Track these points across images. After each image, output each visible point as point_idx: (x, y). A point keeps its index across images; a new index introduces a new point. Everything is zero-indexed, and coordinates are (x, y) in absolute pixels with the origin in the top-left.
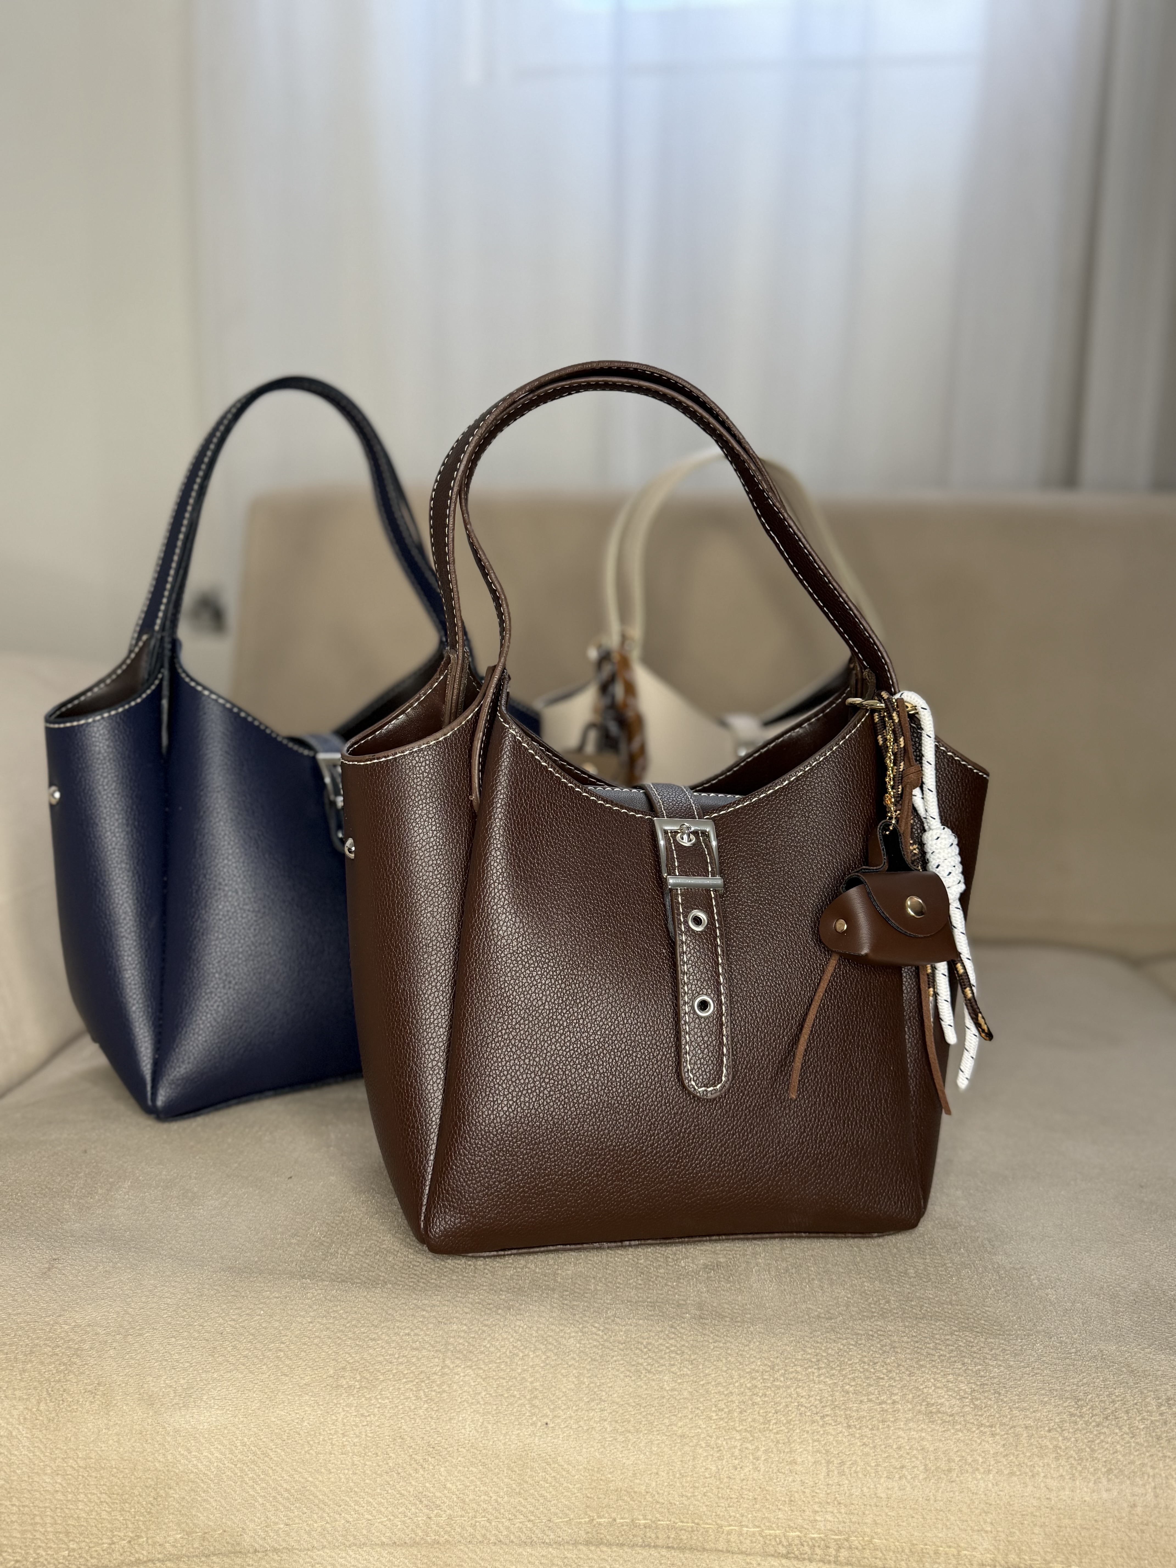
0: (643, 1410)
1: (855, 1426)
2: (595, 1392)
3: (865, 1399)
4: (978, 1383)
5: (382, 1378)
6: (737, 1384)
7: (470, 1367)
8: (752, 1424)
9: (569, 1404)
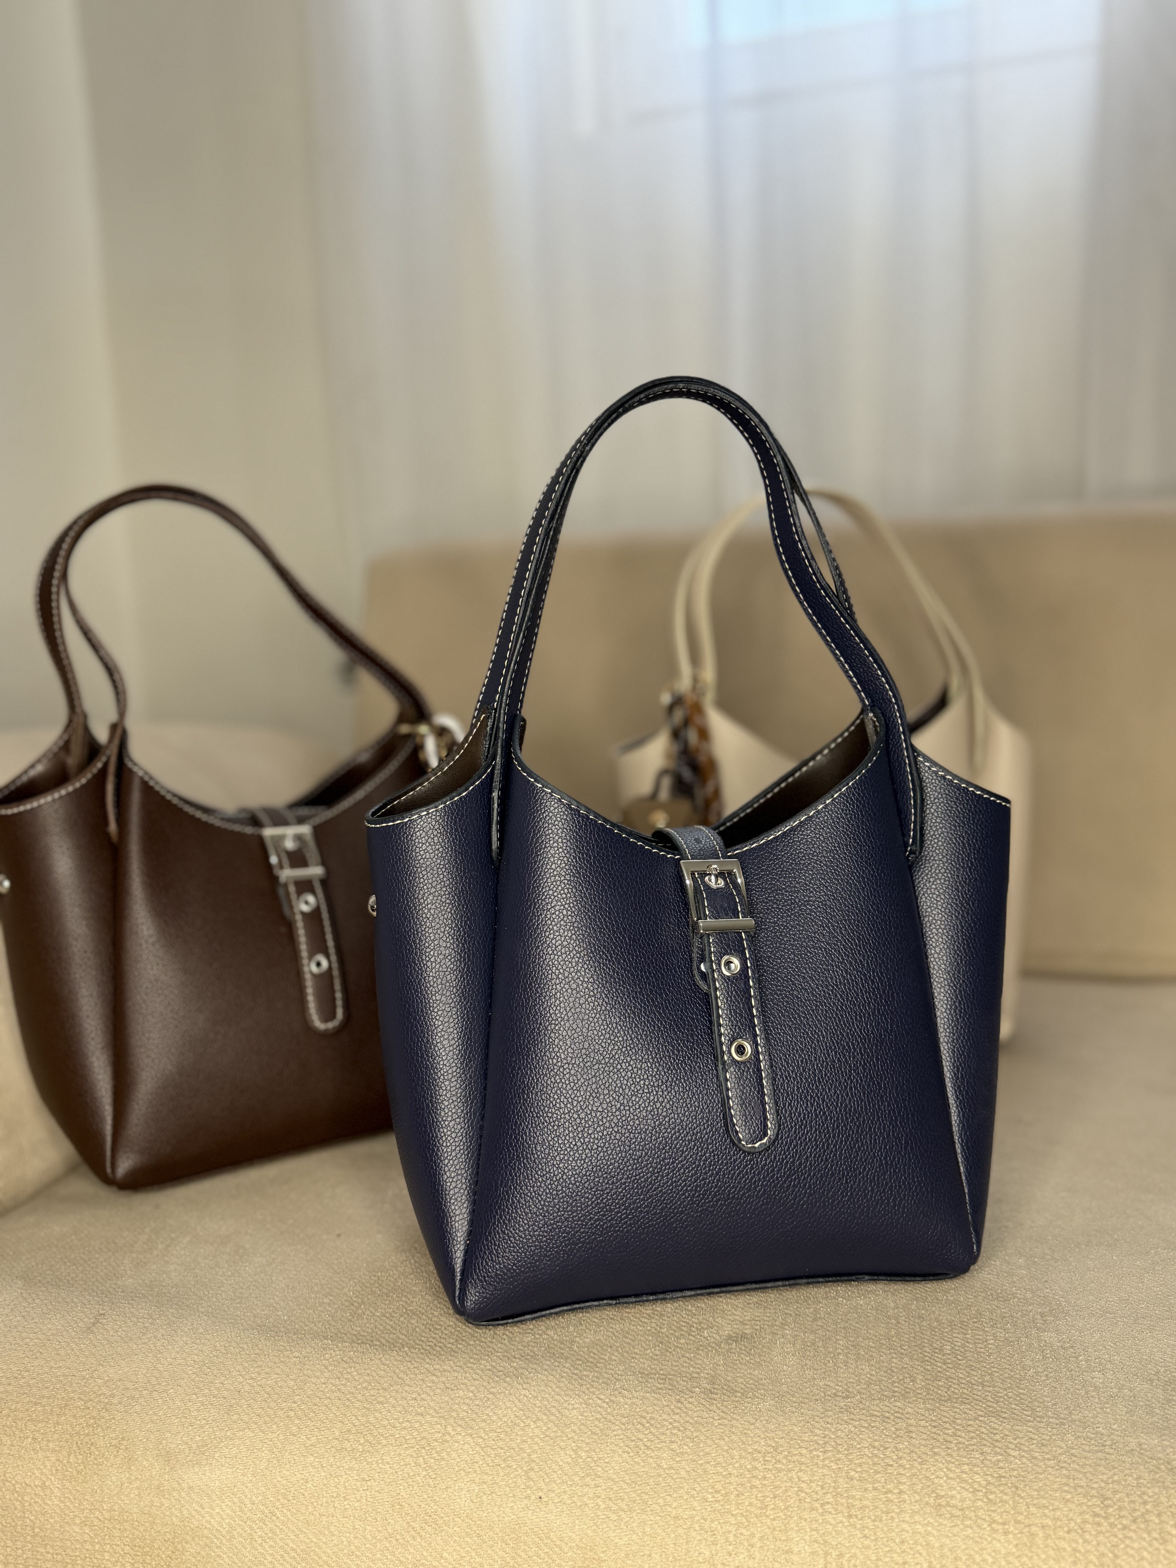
0: (638, 1488)
1: (856, 1516)
2: (591, 1467)
3: (870, 1486)
4: (996, 1475)
5: (384, 1442)
6: (737, 1465)
7: (471, 1435)
8: (748, 1508)
9: (564, 1478)
